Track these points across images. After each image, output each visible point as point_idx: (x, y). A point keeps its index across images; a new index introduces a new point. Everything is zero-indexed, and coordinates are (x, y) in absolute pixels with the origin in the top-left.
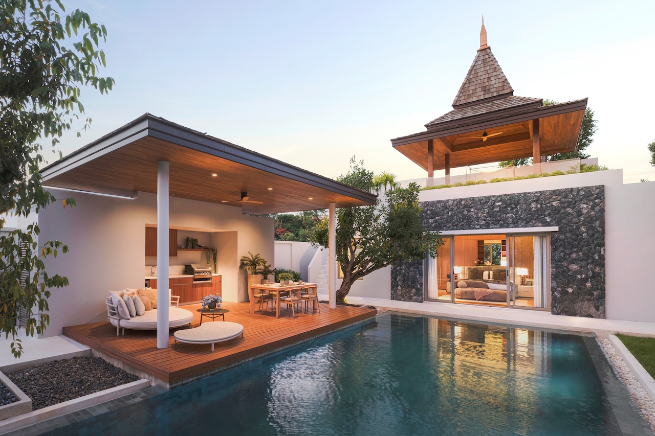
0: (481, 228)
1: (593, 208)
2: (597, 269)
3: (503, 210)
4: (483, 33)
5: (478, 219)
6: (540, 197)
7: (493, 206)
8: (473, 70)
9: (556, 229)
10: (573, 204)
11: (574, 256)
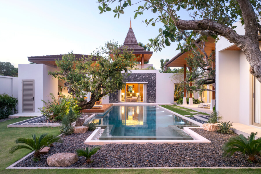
0: (133, 82)
1: (154, 78)
2: (155, 92)
3: (137, 77)
4: (131, 23)
5: (132, 79)
6: (145, 75)
7: (135, 76)
8: (128, 34)
9: (147, 82)
10: (150, 77)
11: (151, 89)
